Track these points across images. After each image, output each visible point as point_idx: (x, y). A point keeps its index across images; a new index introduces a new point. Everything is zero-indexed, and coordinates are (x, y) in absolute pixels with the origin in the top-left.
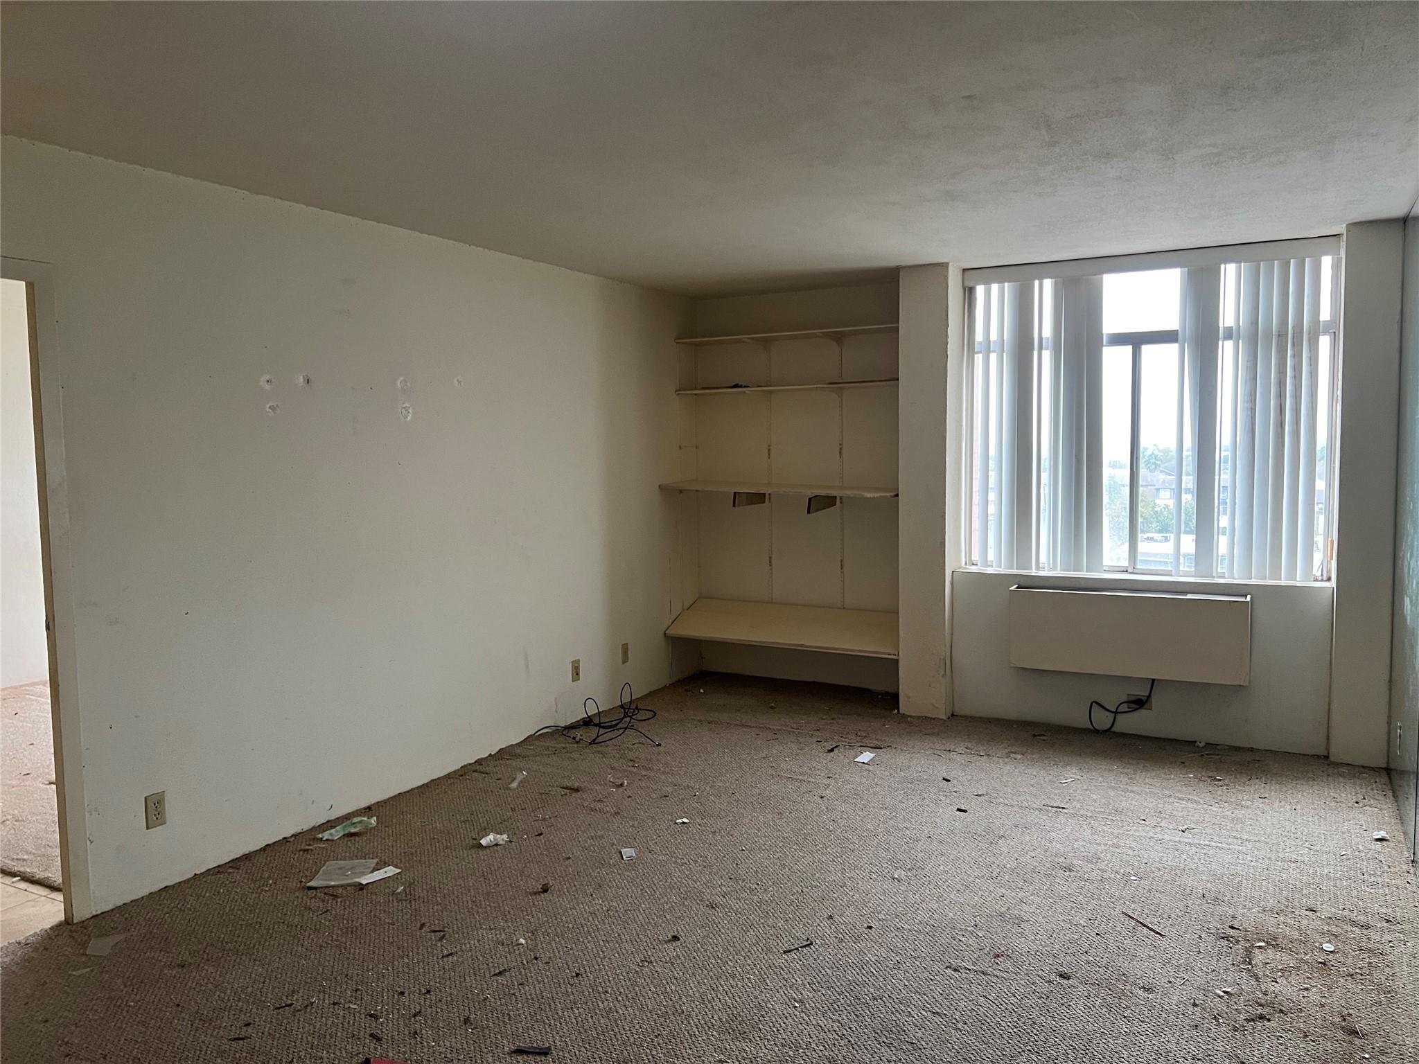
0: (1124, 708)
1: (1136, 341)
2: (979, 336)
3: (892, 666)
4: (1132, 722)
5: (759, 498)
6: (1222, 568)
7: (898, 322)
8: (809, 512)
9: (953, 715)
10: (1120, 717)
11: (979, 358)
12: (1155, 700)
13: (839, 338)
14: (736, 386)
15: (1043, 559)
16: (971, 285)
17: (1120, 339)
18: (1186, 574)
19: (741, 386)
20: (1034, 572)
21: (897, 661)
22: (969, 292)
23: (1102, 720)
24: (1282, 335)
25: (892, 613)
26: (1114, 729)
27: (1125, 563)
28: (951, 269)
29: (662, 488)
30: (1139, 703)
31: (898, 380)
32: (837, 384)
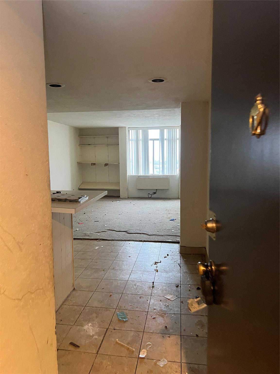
0: (153, 194)
1: (153, 140)
2: (131, 138)
3: (119, 190)
4: (154, 196)
5: (94, 164)
6: (166, 173)
7: (118, 135)
8: (105, 166)
9: (128, 198)
10: (152, 195)
11: (131, 142)
12: (157, 193)
13: (107, 137)
14: (89, 145)
15: (141, 173)
16: (129, 130)
17: (151, 140)
18: (161, 174)
19: (90, 145)
20: (140, 175)
21: (120, 190)
22: (129, 131)
23: (150, 196)
24: (172, 140)
25: (119, 183)
26: (152, 197)
27: (152, 173)
28: (127, 127)
29: (77, 162)
30: (155, 193)
31: (119, 145)
32: (108, 145)
